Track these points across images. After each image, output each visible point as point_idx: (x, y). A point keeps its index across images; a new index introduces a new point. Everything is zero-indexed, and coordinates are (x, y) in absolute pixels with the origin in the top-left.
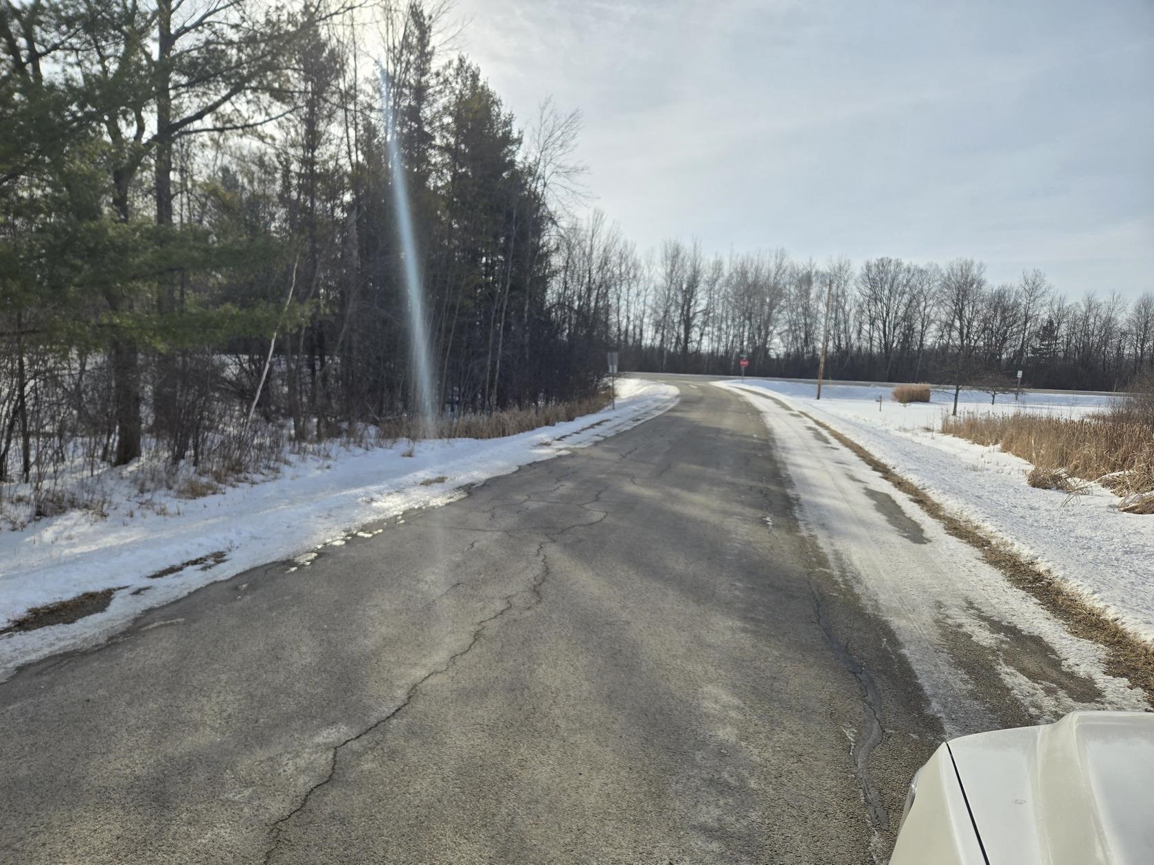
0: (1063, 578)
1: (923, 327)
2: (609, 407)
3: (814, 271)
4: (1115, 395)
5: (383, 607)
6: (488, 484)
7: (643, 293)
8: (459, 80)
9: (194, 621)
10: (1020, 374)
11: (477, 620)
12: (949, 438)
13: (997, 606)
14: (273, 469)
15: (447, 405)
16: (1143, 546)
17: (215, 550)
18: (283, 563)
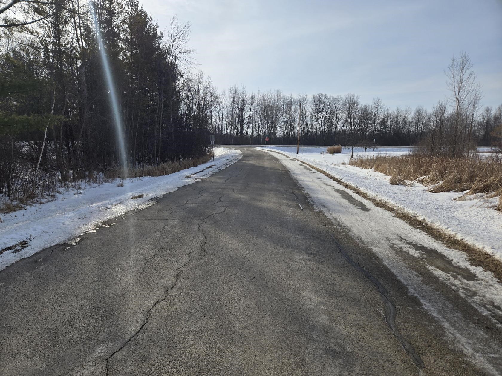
0: (432, 222)
1: (336, 122)
2: (212, 160)
3: (293, 99)
4: (411, 147)
5: (123, 265)
6: (165, 197)
7: (222, 110)
8: (130, 7)
9: (10, 284)
10: (374, 140)
11: (176, 268)
12: (352, 167)
13: (411, 237)
14: (51, 196)
15: (136, 162)
16: (442, 206)
17: (21, 241)
18: (62, 245)
